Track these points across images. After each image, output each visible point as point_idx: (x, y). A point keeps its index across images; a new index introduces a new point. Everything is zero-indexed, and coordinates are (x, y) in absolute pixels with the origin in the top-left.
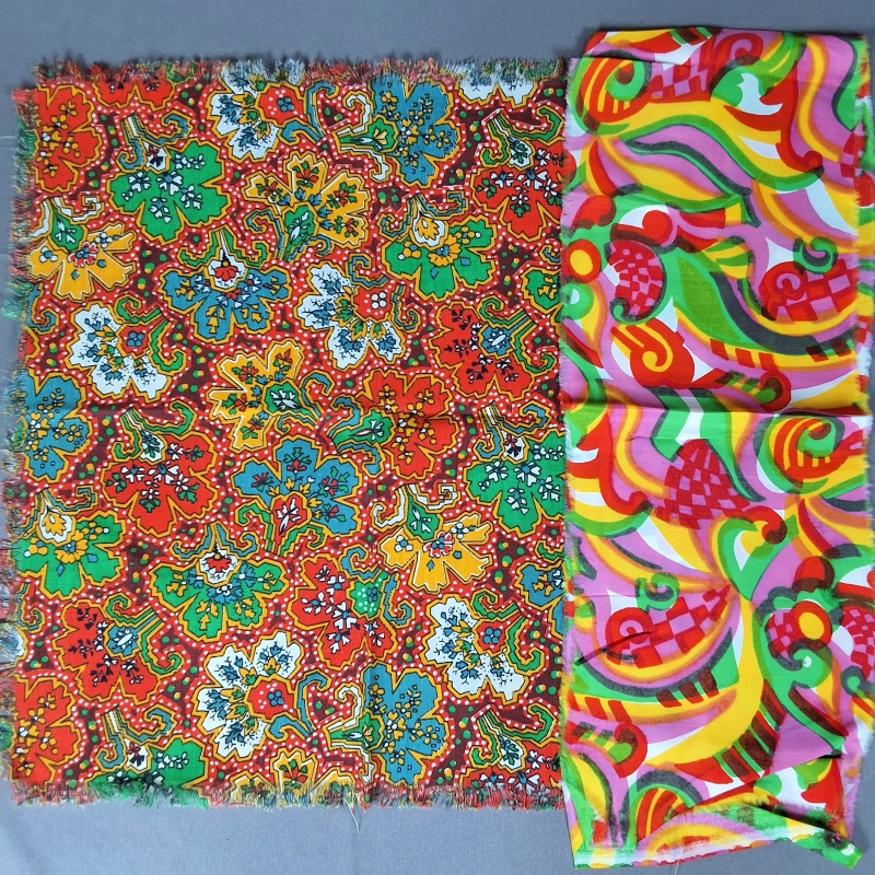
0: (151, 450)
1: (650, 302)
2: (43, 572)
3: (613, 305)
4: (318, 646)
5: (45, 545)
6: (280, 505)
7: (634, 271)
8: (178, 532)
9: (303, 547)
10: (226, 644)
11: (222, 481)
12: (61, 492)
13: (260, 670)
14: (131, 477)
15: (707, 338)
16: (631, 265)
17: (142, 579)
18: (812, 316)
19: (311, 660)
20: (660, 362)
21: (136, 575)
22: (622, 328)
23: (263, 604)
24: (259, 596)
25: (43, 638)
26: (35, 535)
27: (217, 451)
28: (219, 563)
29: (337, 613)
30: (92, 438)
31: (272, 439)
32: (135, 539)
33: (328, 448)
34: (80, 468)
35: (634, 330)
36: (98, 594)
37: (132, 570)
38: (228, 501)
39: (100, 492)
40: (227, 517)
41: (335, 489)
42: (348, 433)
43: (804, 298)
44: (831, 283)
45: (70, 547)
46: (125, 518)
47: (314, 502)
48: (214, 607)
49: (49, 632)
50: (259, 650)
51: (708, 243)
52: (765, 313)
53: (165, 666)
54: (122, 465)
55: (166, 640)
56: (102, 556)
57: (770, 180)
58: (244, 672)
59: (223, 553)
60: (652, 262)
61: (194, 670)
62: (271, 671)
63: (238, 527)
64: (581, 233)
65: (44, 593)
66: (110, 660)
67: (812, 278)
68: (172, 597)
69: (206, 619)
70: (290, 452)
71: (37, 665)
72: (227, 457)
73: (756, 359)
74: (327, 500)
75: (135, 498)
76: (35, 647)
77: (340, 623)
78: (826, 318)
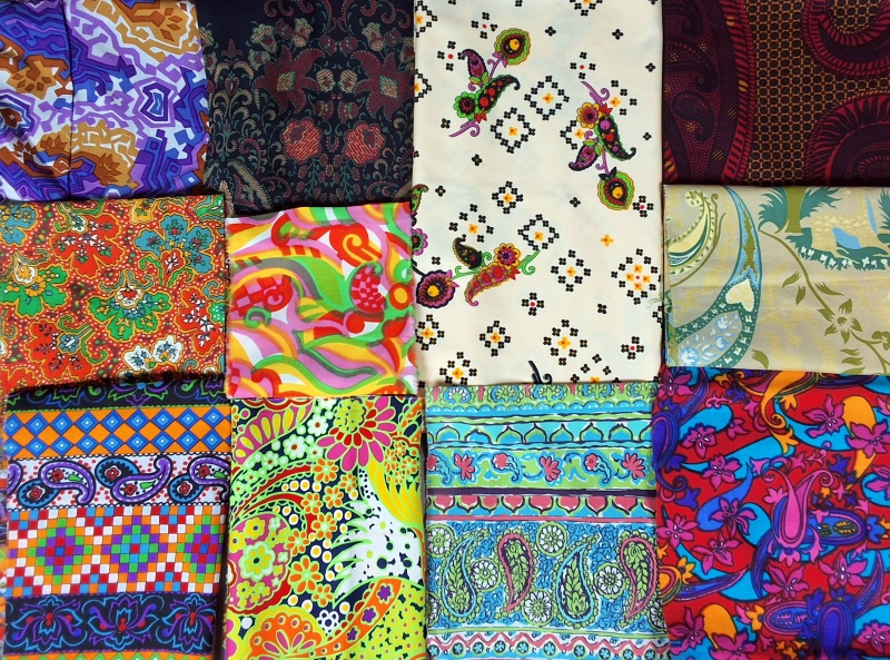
0: (78, 225)
1: (359, 277)
2: (17, 302)
3: (381, 272)
4: (192, 343)
5: (18, 286)
6: (166, 257)
7: (369, 295)
8: (102, 276)
9: (181, 282)
10: (136, 343)
11: (127, 243)
12: (26, 253)
13: (157, 359)
14: (68, 242)
15: (323, 259)
16: (371, 298)
17: (81, 305)
18: (261, 281)
19: (188, 352)
20: (350, 241)
21: (77, 303)
22: (375, 258)
23: (158, 318)
24: (155, 313)
25: (17, 343)
26: (11, 279)
27: (122, 224)
28: (130, 294)
29: (202, 322)
30: (40, 219)
31: (157, 215)
32: (76, 281)
33: (193, 219)
34: (35, 238)
35: (368, 258)
36: (52, 315)
37: (74, 300)
38: (132, 255)
39: (50, 252)
40: (132, 265)
41: (199, 244)
42: (204, 210)
43: (265, 292)
44: (248, 302)
45: (35, 286)
46: (68, 267)
47: (187, 254)
48: (127, 321)
49: (21, 339)
50: (156, 346)
51: (325, 318)
52: (290, 278)
53: (97, 358)
54: (61, 235)
55: (97, 342)
56: (55, 291)
57: (285, 360)
58: (147, 361)
59: (132, 288)
60: (359, 301)
61: (115, 360)
62: (164, 359)
63: (140, 271)
64: (402, 313)
65: (17, 315)
66: (61, 355)
67: (261, 304)
68: (100, 316)
69: (122, 329)
70: (170, 223)
71: (14, 360)
72: (128, 228)
73: (293, 250)
74: (194, 252)
75: (72, 255)
76: (12, 349)
77: (203, 329)
78: (252, 280)
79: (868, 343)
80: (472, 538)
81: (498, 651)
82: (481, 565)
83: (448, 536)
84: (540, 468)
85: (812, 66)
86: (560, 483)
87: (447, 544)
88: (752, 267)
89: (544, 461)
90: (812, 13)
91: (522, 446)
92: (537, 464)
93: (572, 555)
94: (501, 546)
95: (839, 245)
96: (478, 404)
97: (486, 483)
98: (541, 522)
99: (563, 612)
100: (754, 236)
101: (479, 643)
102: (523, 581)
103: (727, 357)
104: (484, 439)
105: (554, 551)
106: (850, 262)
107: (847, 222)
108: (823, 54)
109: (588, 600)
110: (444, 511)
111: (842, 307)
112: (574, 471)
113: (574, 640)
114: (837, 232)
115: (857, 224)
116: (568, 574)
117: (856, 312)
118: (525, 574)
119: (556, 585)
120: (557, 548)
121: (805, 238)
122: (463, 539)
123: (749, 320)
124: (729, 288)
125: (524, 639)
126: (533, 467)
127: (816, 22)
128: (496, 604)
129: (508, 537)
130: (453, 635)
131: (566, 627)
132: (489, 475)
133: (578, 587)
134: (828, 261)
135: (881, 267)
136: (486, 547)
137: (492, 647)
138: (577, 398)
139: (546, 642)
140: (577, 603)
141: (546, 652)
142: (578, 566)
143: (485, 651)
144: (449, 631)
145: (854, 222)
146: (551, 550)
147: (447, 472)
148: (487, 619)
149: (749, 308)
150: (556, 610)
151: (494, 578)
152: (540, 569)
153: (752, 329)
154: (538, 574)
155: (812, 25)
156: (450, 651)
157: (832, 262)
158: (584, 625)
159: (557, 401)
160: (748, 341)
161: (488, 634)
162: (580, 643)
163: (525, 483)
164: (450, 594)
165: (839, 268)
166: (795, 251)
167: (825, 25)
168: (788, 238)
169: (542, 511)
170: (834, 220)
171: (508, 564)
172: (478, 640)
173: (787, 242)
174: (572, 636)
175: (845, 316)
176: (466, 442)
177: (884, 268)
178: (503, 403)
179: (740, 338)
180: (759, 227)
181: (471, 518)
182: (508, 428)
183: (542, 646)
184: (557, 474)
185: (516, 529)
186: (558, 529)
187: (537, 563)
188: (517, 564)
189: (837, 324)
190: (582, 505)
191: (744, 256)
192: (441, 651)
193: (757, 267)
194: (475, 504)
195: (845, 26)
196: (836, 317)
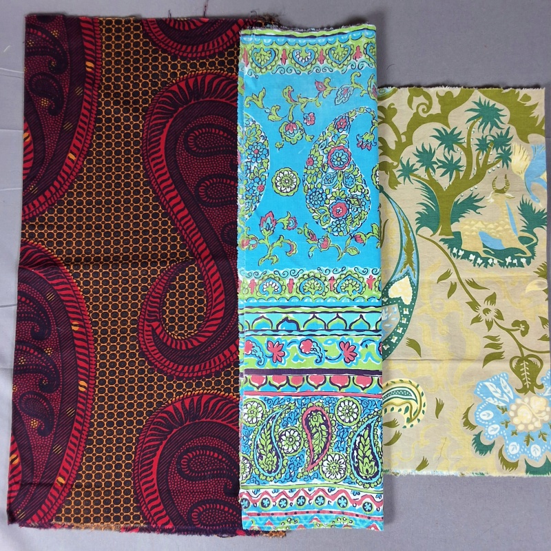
79: (508, 331)
80: (281, 411)
81: (300, 505)
82: (287, 434)
83: (260, 409)
84: (340, 352)
85: (146, 367)
86: (356, 364)
87: (260, 415)
88: (411, 266)
89: (344, 345)
90: (148, 320)
91: (325, 332)
92: (337, 348)
93: (365, 426)
94: (305, 417)
95: (485, 246)
96: (288, 296)
97: (295, 365)
98: (339, 397)
99: (355, 473)
100: (412, 239)
101: (284, 499)
102: (323, 445)
103: (385, 345)
104: (293, 326)
105: (350, 422)
106: (496, 261)
107: (491, 226)
108: (156, 356)
109: (377, 464)
110: (258, 388)
111: (487, 299)
112: (369, 354)
113: (364, 497)
114: (482, 234)
115: (500, 228)
116: (360, 442)
117: (500, 303)
118: (324, 440)
119: (350, 450)
120: (352, 419)
121: (455, 241)
122: (273, 411)
123: (406, 312)
124: (392, 284)
125: (321, 493)
126: (334, 350)
127: (150, 328)
128: (299, 466)
129: (312, 409)
130: (262, 491)
131: (357, 485)
132: (296, 358)
133: (369, 453)
134: (476, 260)
135: (521, 265)
136: (293, 418)
137: (294, 502)
138: (374, 293)
139: (340, 496)
140: (367, 467)
141: (339, 504)
142: (369, 436)
143: (289, 506)
144: (259, 487)
145: (497, 227)
146: (347, 420)
147: (261, 356)
148: (291, 478)
149: (407, 301)
150: (349, 471)
151: (298, 444)
152: (337, 436)
153: (408, 320)
154: (335, 440)
155: (147, 331)
156: (259, 504)
157: (479, 261)
158: (372, 485)
159: (357, 295)
160: (404, 331)
161: (291, 491)
162: (368, 500)
163: (326, 365)
164: (261, 456)
165: (486, 266)
166: (448, 251)
167: (158, 331)
168: (442, 240)
169: (340, 388)
170: (480, 225)
171: (310, 431)
172: (283, 497)
173: (441, 244)
174: (362, 494)
175: (490, 307)
176: (277, 330)
177: (523, 266)
178: (310, 295)
179: (397, 328)
180: (417, 231)
181: (281, 394)
182: (314, 317)
183: (336, 500)
184: (354, 357)
185: (318, 402)
186: (353, 403)
187: (335, 431)
188: (318, 431)
189: (482, 314)
190: (375, 384)
191: (404, 256)
192: (251, 504)
193: (415, 265)
194: (285, 382)
195: (176, 332)
196: (481, 309)
